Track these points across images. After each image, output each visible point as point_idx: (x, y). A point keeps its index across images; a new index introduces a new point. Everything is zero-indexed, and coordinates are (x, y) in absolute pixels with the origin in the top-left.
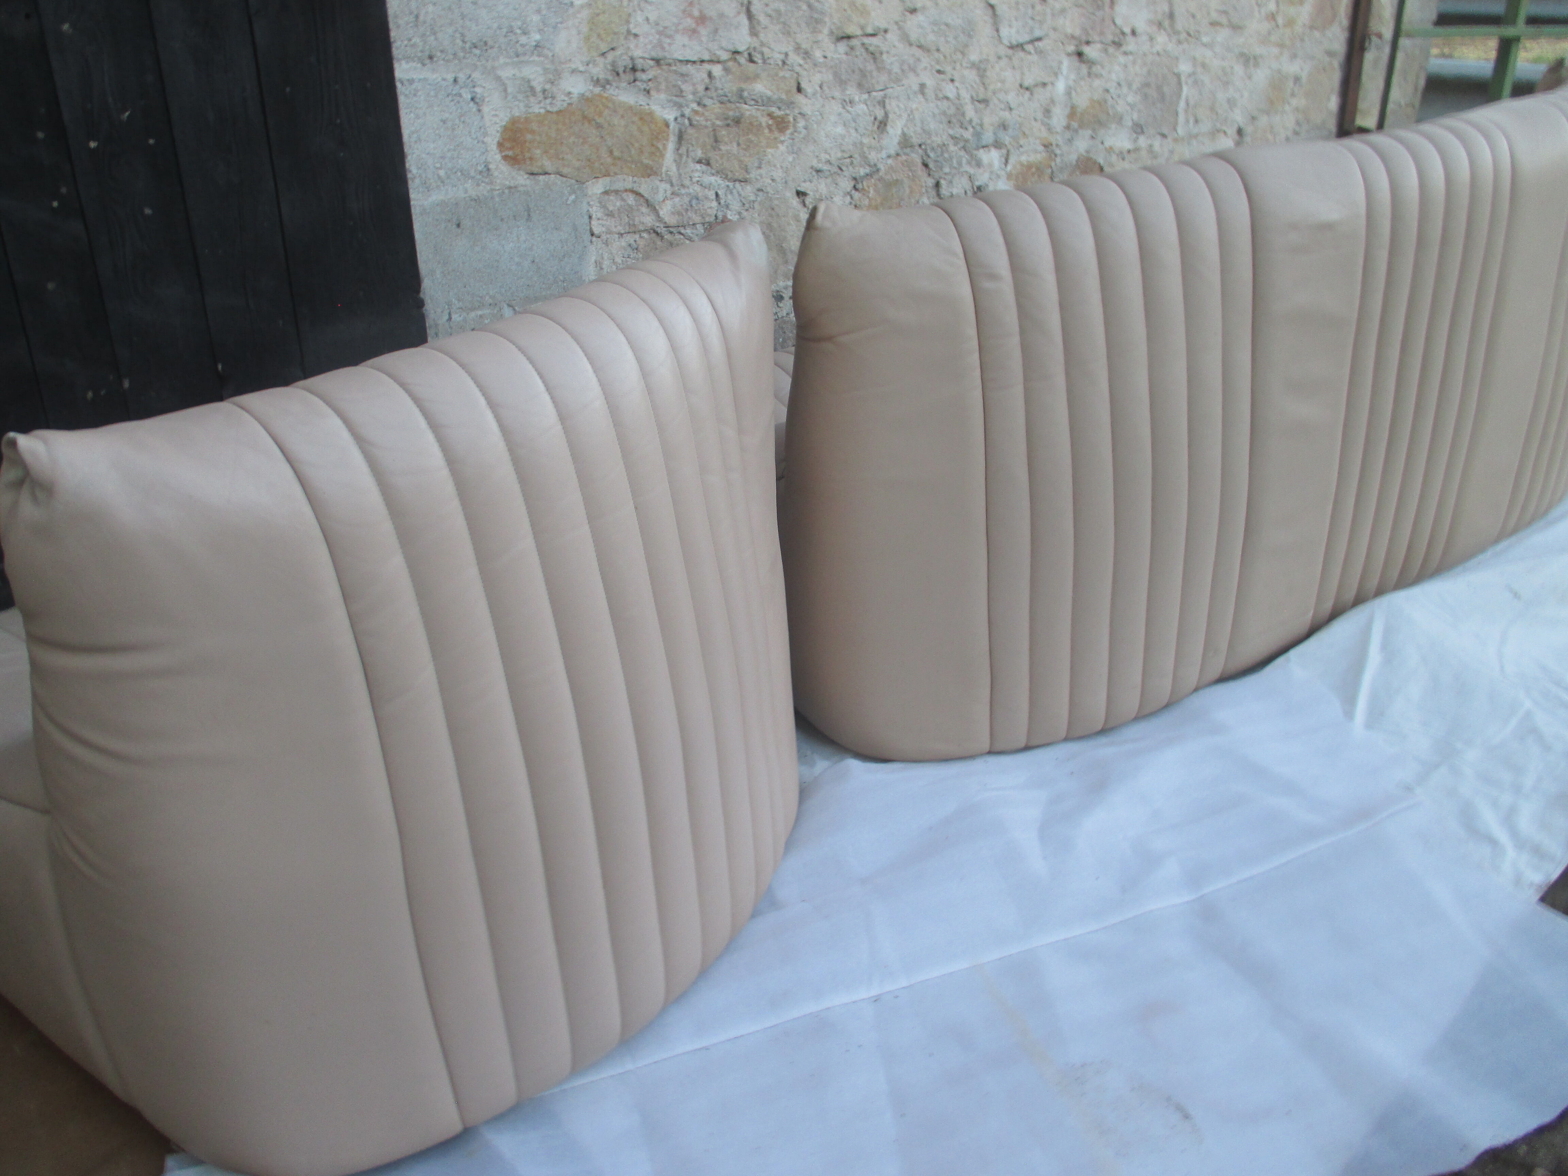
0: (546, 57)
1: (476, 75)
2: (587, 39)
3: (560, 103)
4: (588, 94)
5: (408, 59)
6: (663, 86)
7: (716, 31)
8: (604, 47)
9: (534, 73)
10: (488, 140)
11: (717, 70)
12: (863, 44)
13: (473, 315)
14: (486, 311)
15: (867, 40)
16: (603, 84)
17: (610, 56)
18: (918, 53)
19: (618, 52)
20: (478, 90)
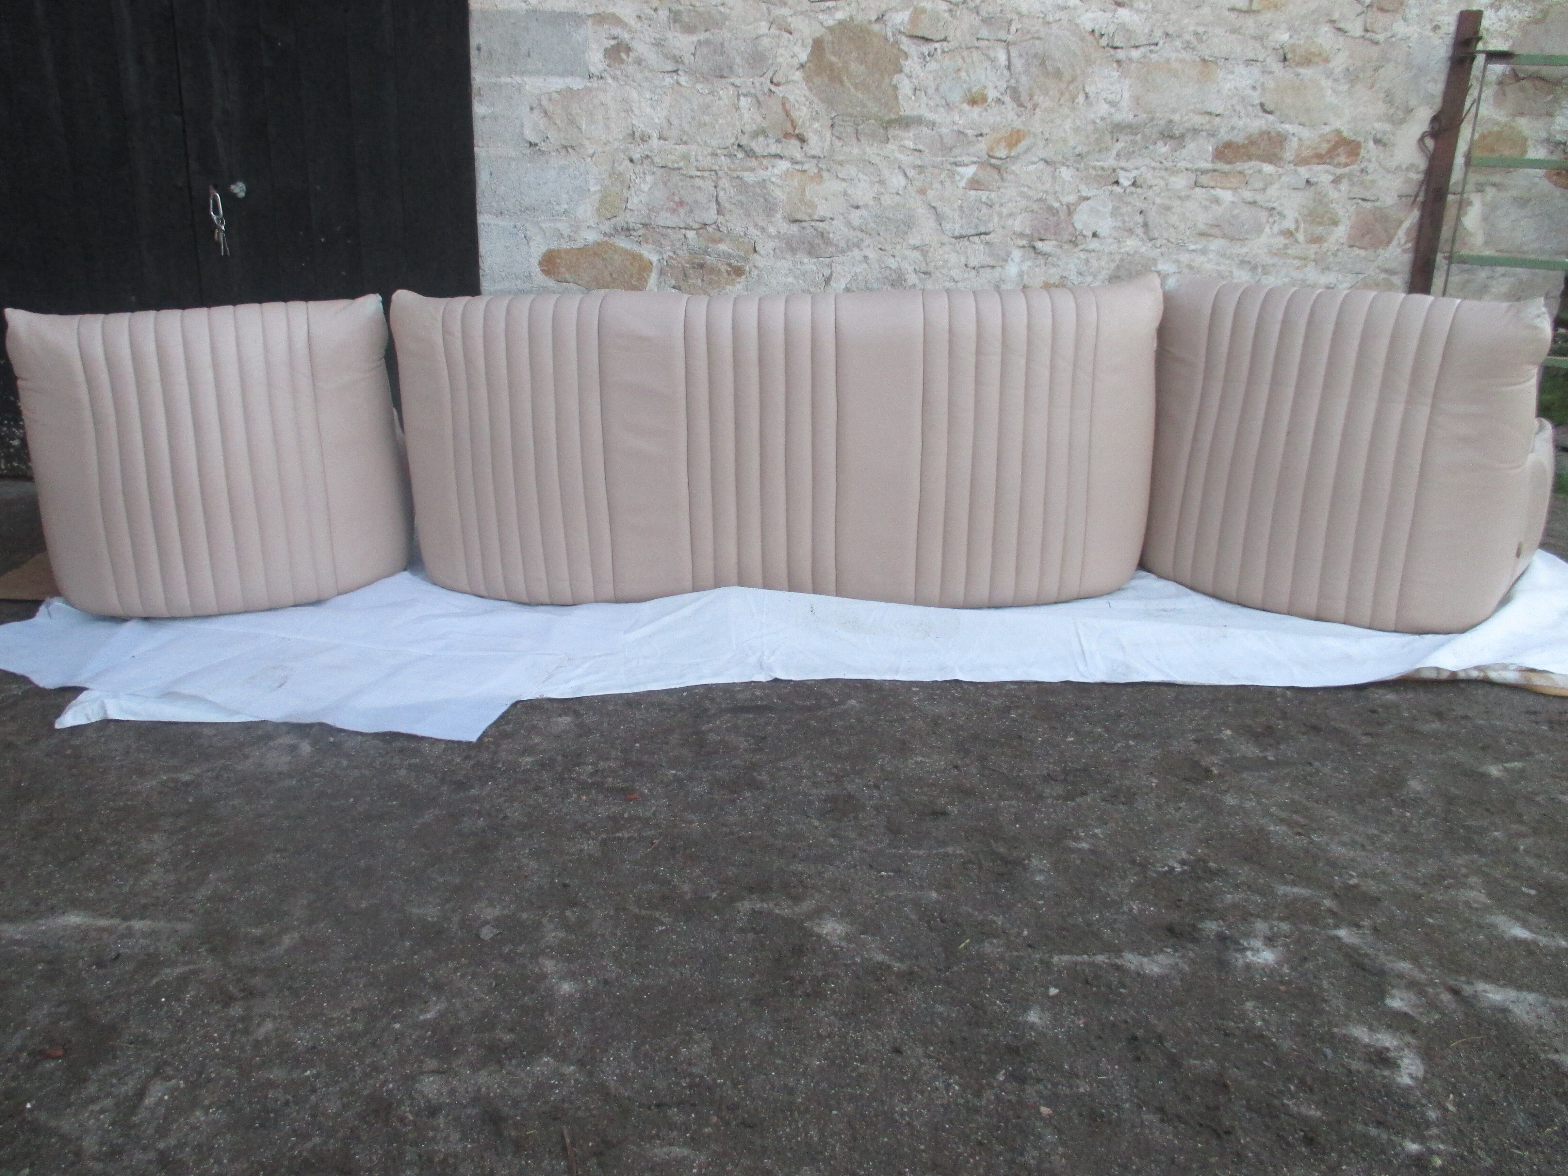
0: (571, 218)
1: (528, 225)
2: (598, 210)
3: (580, 244)
4: (599, 241)
5: (487, 213)
6: (650, 240)
7: (691, 211)
8: (609, 215)
9: (563, 226)
10: (532, 260)
11: (691, 234)
12: (812, 226)
15: (813, 223)
16: (611, 235)
17: (613, 221)
18: (860, 235)
19: (618, 219)
20: (528, 233)
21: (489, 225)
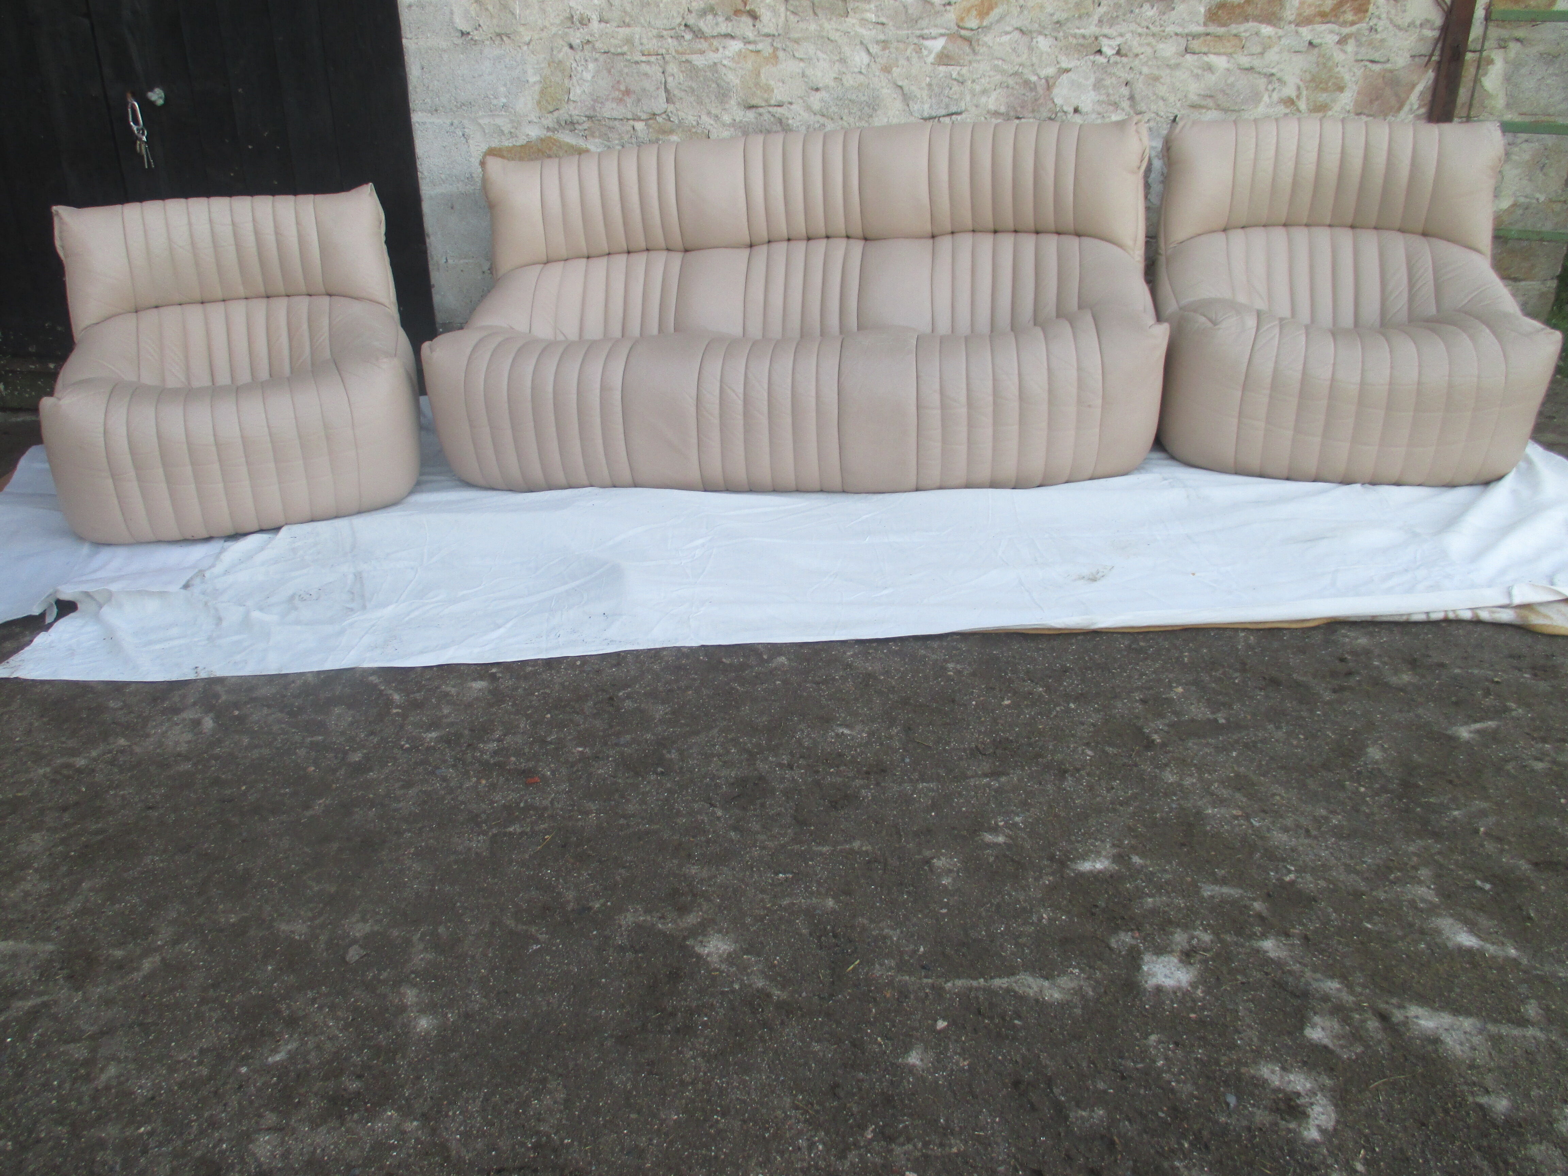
0: (510, 112)
1: (466, 122)
2: (539, 103)
3: (522, 141)
4: (543, 136)
5: (422, 111)
6: (597, 134)
7: (639, 100)
8: (551, 108)
9: (503, 122)
10: (473, 160)
11: (640, 126)
12: (769, 112)
13: (462, 261)
14: (471, 261)
15: (771, 109)
16: (554, 130)
17: (556, 114)
18: (822, 120)
19: (561, 112)
20: (466, 130)
21: (424, 123)
